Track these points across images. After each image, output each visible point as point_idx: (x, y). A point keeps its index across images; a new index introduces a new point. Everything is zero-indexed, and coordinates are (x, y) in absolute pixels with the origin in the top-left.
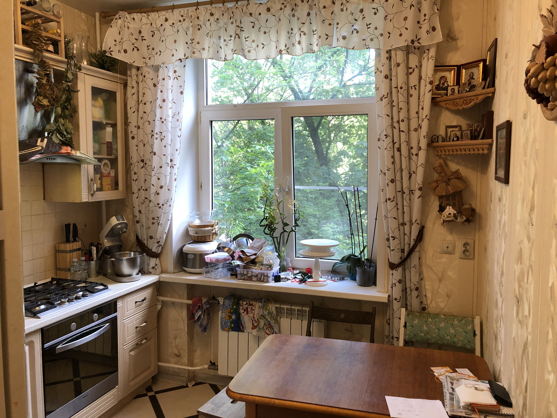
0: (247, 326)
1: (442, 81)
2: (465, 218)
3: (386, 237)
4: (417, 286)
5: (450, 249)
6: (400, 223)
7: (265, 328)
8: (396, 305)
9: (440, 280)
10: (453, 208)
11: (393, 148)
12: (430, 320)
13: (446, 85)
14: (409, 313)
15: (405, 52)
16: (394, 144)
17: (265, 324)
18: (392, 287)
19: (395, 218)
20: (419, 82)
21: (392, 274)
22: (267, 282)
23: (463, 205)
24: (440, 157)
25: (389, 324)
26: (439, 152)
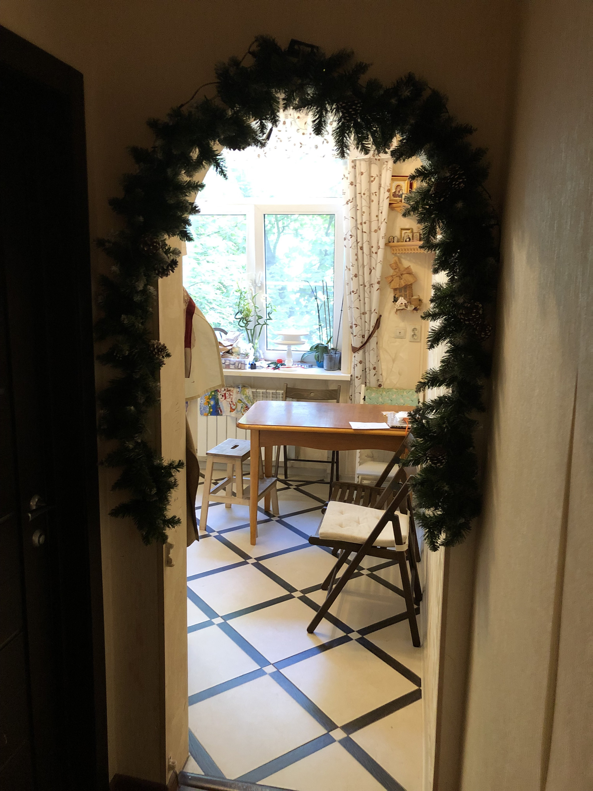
0: (225, 410)
1: (398, 189)
2: (414, 307)
3: (350, 325)
4: (375, 366)
5: (402, 334)
6: (362, 313)
7: (242, 411)
8: (357, 382)
9: (394, 361)
10: (404, 299)
11: (357, 246)
12: (385, 393)
13: (401, 193)
14: (368, 388)
15: (368, 162)
16: (358, 243)
17: (242, 407)
18: (354, 368)
19: (357, 308)
20: (379, 189)
21: (355, 357)
22: (245, 369)
23: (412, 296)
24: (395, 254)
25: (351, 400)
26: (395, 250)
